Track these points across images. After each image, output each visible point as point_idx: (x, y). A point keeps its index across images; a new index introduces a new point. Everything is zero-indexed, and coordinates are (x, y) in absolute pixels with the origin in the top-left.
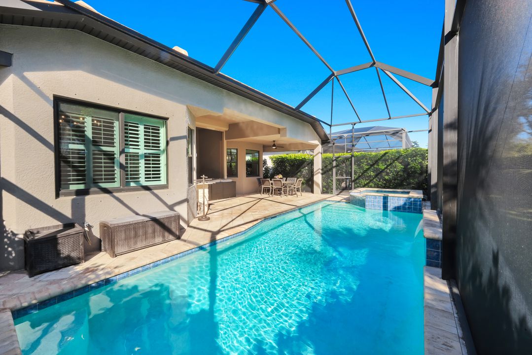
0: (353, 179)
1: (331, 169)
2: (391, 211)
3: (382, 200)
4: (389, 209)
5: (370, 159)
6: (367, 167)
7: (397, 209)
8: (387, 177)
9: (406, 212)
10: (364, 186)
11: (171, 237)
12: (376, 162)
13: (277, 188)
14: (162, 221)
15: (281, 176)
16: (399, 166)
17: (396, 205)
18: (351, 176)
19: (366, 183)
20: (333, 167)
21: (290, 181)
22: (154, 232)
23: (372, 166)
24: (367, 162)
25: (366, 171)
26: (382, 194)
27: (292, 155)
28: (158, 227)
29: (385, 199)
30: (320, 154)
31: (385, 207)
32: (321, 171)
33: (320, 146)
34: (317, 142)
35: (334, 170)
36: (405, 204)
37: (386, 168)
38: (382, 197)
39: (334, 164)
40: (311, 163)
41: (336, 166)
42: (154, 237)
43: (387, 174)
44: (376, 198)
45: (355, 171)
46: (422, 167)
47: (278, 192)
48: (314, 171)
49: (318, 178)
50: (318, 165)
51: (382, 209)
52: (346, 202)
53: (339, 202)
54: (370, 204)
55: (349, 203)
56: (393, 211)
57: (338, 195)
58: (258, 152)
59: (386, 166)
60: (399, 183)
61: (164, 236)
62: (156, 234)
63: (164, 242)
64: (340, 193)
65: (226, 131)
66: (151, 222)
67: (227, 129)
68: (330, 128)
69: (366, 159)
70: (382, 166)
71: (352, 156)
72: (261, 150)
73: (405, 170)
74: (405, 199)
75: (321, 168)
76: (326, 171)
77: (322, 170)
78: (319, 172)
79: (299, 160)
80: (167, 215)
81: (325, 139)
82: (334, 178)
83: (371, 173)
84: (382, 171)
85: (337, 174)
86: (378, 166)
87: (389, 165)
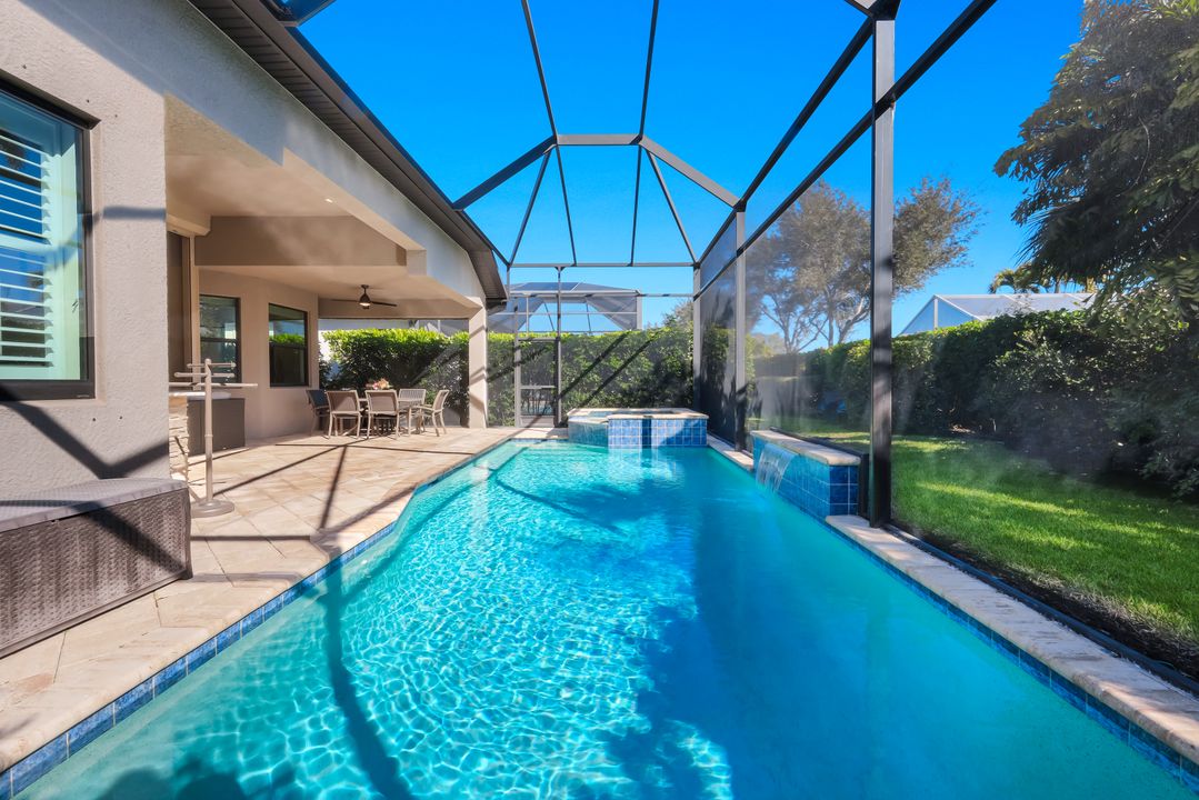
0: (560, 392)
1: (509, 370)
2: (657, 447)
3: (640, 427)
4: (654, 445)
5: (593, 346)
6: (588, 364)
7: (668, 443)
8: (624, 386)
9: (679, 447)
10: (583, 405)
11: (160, 574)
12: (606, 354)
13: (379, 415)
14: (124, 513)
15: (384, 384)
16: (646, 364)
17: (667, 435)
18: (556, 383)
19: (584, 398)
20: (514, 365)
21: (406, 397)
22: (94, 561)
23: (596, 361)
24: (586, 352)
25: (585, 374)
26: (640, 417)
27: (399, 333)
28: (109, 543)
29: (647, 423)
30: (484, 332)
31: (647, 442)
32: (484, 373)
33: (484, 311)
34: (479, 301)
35: (517, 371)
36: (683, 432)
37: (624, 366)
38: (640, 422)
39: (518, 356)
40: (462, 352)
41: (522, 362)
42: (94, 582)
43: (626, 379)
44: (628, 424)
45: (563, 372)
46: (683, 365)
47: (385, 425)
48: (471, 373)
49: (479, 390)
50: (478, 359)
51: (640, 445)
52: (560, 441)
53: (544, 440)
54: (618, 437)
55: (566, 440)
56: (661, 447)
57: (528, 427)
58: (305, 315)
59: (622, 362)
60: (648, 396)
61: (132, 575)
62: (103, 569)
63: (136, 594)
64: (533, 422)
65: (197, 237)
66: (82, 525)
67: (203, 230)
68: (508, 269)
69: (584, 347)
70: (615, 362)
71: (557, 339)
72: (312, 310)
73: (657, 370)
74: (681, 423)
75: (485, 365)
76: (498, 374)
77: (489, 370)
78: (482, 377)
79: (423, 345)
80: (142, 492)
81: (496, 296)
82: (518, 387)
83: (595, 377)
84: (616, 374)
85: (525, 380)
86: (610, 361)
87: (630, 360)
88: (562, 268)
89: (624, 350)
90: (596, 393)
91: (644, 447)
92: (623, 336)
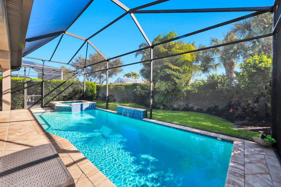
0: (44, 96)
1: (22, 90)
2: (84, 110)
3: (80, 106)
4: (83, 110)
6: (53, 89)
7: (87, 109)
8: (64, 95)
9: (90, 110)
12: (59, 86)
16: (71, 89)
17: (86, 107)
18: (42, 95)
20: (24, 88)
23: (56, 88)
24: (52, 86)
25: (51, 92)
26: (80, 103)
29: (82, 105)
30: (9, 77)
33: (10, 70)
35: (26, 90)
36: (90, 106)
37: (65, 90)
39: (26, 85)
41: (28, 87)
44: (77, 106)
45: (44, 91)
46: (81, 90)
49: (7, 97)
51: (80, 110)
54: (74, 109)
55: (54, 111)
56: (85, 110)
57: (29, 108)
64: (31, 107)
70: (62, 89)
71: (43, 81)
73: (74, 91)
74: (89, 104)
76: (16, 91)
77: (12, 90)
78: (9, 92)
82: (26, 96)
83: (55, 92)
84: (62, 92)
85: (28, 94)
86: (60, 88)
87: (66, 88)
88: (45, 61)
89: (64, 86)
90: (56, 97)
91: (81, 111)
92: (65, 82)
